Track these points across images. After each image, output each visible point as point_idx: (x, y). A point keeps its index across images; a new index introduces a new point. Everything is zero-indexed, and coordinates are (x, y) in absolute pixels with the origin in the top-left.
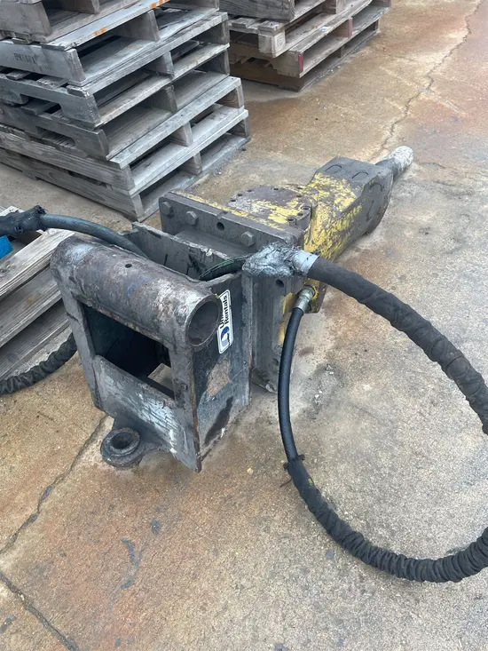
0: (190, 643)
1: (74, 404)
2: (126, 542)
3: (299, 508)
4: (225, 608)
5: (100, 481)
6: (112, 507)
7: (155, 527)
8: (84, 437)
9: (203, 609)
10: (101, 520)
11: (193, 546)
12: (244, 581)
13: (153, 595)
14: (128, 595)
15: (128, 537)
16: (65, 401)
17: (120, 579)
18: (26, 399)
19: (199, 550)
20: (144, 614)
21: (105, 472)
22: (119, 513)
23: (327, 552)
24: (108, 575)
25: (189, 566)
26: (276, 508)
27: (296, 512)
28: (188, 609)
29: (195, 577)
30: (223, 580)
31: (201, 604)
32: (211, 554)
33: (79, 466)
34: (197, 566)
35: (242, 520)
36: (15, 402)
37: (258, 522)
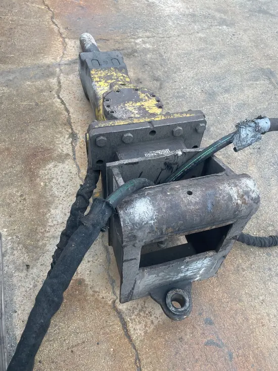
0: (275, 342)
1: (84, 319)
2: (207, 344)
3: (242, 249)
4: (268, 315)
5: (159, 337)
6: (181, 339)
7: (209, 322)
8: (118, 328)
9: (263, 326)
10: (185, 350)
11: (231, 309)
12: (261, 298)
13: (244, 346)
14: (236, 360)
15: (205, 340)
16: (76, 324)
17: (225, 359)
18: (46, 352)
19: (235, 307)
20: (251, 357)
21: (154, 329)
22: (188, 337)
23: (267, 254)
24: (220, 365)
25: (240, 318)
26: (235, 258)
27: (243, 252)
28: (260, 332)
29: (247, 320)
30: (255, 307)
31: (261, 325)
32: (240, 303)
33: (137, 343)
34: (242, 314)
35: (232, 277)
36: (40, 362)
37: (237, 271)
